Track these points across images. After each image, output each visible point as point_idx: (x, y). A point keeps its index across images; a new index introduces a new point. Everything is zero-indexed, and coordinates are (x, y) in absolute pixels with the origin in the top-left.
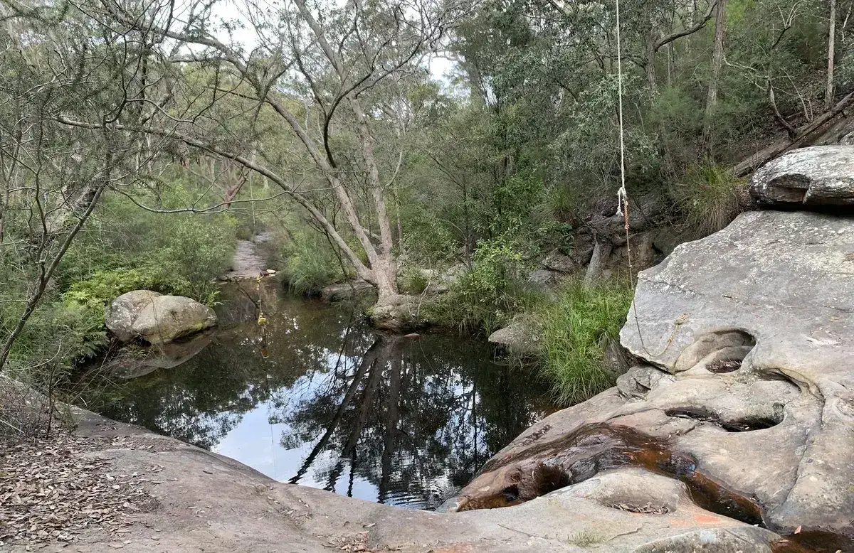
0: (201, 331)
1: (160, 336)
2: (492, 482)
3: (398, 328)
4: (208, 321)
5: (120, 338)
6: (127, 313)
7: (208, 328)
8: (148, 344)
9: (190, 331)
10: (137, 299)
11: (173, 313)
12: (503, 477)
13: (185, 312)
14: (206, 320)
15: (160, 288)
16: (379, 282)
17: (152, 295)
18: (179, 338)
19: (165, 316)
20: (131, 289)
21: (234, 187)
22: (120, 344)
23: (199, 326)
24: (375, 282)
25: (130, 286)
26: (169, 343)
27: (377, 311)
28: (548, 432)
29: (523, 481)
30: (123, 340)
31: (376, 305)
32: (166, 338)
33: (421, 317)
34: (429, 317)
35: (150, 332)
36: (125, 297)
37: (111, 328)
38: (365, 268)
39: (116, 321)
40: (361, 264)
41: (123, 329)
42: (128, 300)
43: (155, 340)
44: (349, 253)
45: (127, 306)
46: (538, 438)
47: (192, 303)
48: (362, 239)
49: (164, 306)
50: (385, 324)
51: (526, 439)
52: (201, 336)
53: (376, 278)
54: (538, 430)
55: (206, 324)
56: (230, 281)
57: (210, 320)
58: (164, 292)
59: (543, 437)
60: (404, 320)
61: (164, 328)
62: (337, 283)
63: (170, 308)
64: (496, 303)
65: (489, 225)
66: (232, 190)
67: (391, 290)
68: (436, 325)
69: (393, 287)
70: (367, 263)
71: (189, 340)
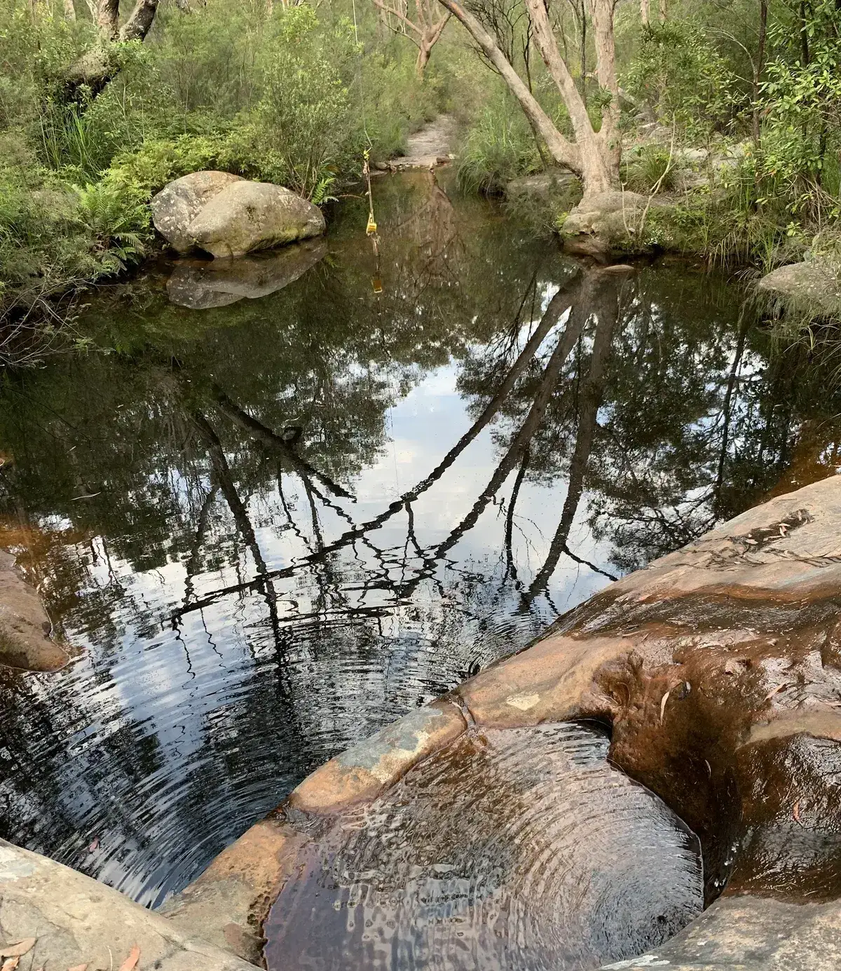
0: (296, 242)
1: (228, 246)
2: (552, 683)
3: (602, 253)
4: (309, 227)
5: (174, 246)
6: (183, 206)
7: (308, 238)
8: (210, 257)
9: (276, 241)
10: (203, 185)
11: (250, 209)
12: (588, 676)
13: (269, 209)
14: (305, 224)
15: (240, 168)
16: (586, 166)
17: (228, 179)
18: (256, 252)
19: (237, 213)
20: (196, 169)
21: (434, 28)
22: (173, 254)
23: (292, 233)
24: (578, 166)
25: (193, 164)
26: (241, 258)
27: (574, 219)
28: (798, 532)
29: (633, 711)
30: (179, 248)
31: (574, 209)
32: (236, 250)
33: (646, 235)
34: (660, 234)
35: (211, 238)
36: (183, 182)
37: (160, 229)
38: (562, 138)
39: (167, 218)
40: (555, 131)
41: (178, 232)
42: (188, 186)
43: (220, 251)
44: (532, 109)
45: (185, 196)
46: (760, 545)
47: (284, 195)
48: (562, 82)
49: (238, 197)
50: (582, 246)
51: (729, 544)
52: (295, 251)
53: (579, 158)
54: (770, 521)
55: (305, 231)
56: (390, 170)
57: (313, 225)
58: (247, 175)
59: (775, 545)
60: (612, 239)
61: (233, 234)
62: (533, 173)
63: (245, 201)
64: (794, 209)
65: (803, 24)
66: (433, 31)
67: (605, 182)
68: (674, 251)
69: (611, 178)
70: (567, 131)
71: (276, 256)
